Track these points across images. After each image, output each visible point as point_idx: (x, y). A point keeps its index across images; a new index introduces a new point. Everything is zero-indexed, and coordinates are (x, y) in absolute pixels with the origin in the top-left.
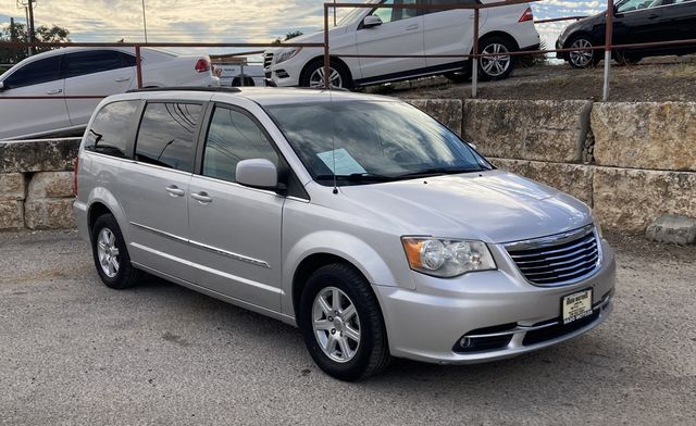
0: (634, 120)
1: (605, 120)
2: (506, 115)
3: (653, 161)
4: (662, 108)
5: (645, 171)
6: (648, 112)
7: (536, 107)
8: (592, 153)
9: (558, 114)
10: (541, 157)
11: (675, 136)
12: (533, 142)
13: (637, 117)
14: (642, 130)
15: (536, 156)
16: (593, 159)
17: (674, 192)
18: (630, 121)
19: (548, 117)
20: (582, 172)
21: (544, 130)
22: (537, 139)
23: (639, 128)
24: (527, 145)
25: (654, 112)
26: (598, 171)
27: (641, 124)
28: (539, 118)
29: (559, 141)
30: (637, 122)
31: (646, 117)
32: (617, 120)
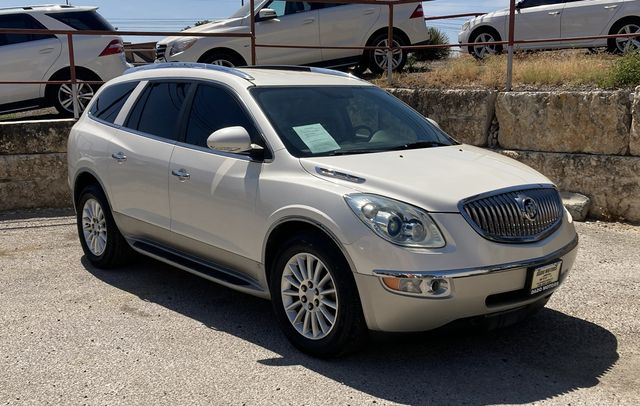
0: (534, 109)
1: (509, 109)
2: (420, 103)
3: (551, 145)
4: (559, 97)
5: (544, 154)
6: (547, 101)
7: (447, 97)
8: (497, 138)
9: (467, 102)
11: (570, 122)
13: (537, 105)
14: (541, 118)
16: (498, 143)
17: (570, 172)
18: (531, 110)
19: (458, 105)
21: (455, 117)
22: (448, 126)
23: (539, 116)
25: (551, 101)
27: (541, 112)
28: (450, 107)
29: (468, 127)
30: (537, 110)
31: (545, 106)
32: (519, 108)
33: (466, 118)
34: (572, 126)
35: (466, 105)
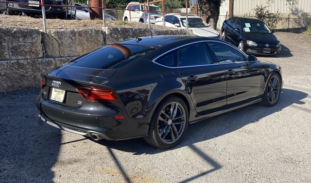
1: (57, 37)
4: (80, 31)
6: (75, 34)
10: (23, 58)
12: (16, 50)
13: (71, 35)
14: (74, 41)
15: (20, 58)
18: (68, 37)
19: (25, 37)
20: (51, 61)
22: (19, 48)
24: (12, 52)
25: (78, 34)
26: (58, 60)
27: (73, 38)
28: (19, 37)
29: (34, 48)
31: (75, 36)
32: (62, 37)
33: (32, 43)
34: (87, 44)
35: (30, 36)
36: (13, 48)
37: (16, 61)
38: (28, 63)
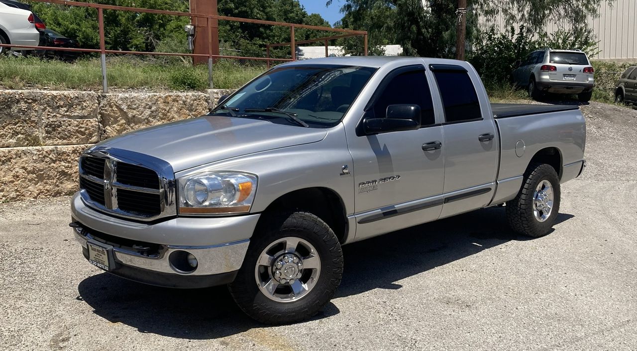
0: (148, 107)
6: (158, 100)
7: (54, 97)
10: (65, 141)
12: (54, 129)
18: (145, 108)
22: (59, 126)
24: (47, 132)
25: (162, 101)
27: (154, 108)
30: (150, 108)
32: (133, 106)
33: (81, 118)
35: (79, 105)
36: (49, 125)
37: (52, 147)
38: (74, 152)
